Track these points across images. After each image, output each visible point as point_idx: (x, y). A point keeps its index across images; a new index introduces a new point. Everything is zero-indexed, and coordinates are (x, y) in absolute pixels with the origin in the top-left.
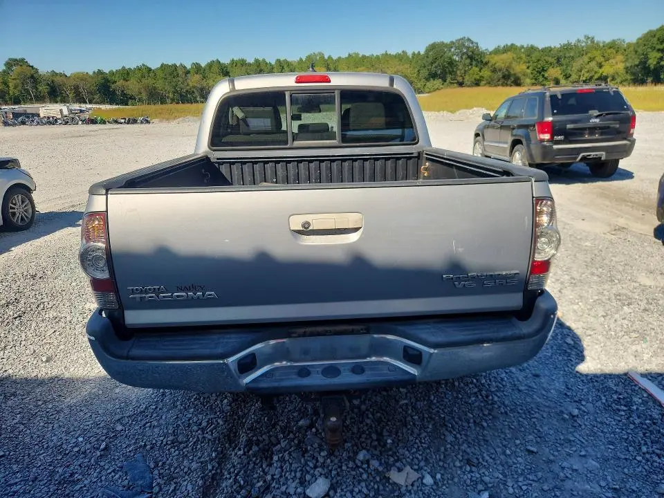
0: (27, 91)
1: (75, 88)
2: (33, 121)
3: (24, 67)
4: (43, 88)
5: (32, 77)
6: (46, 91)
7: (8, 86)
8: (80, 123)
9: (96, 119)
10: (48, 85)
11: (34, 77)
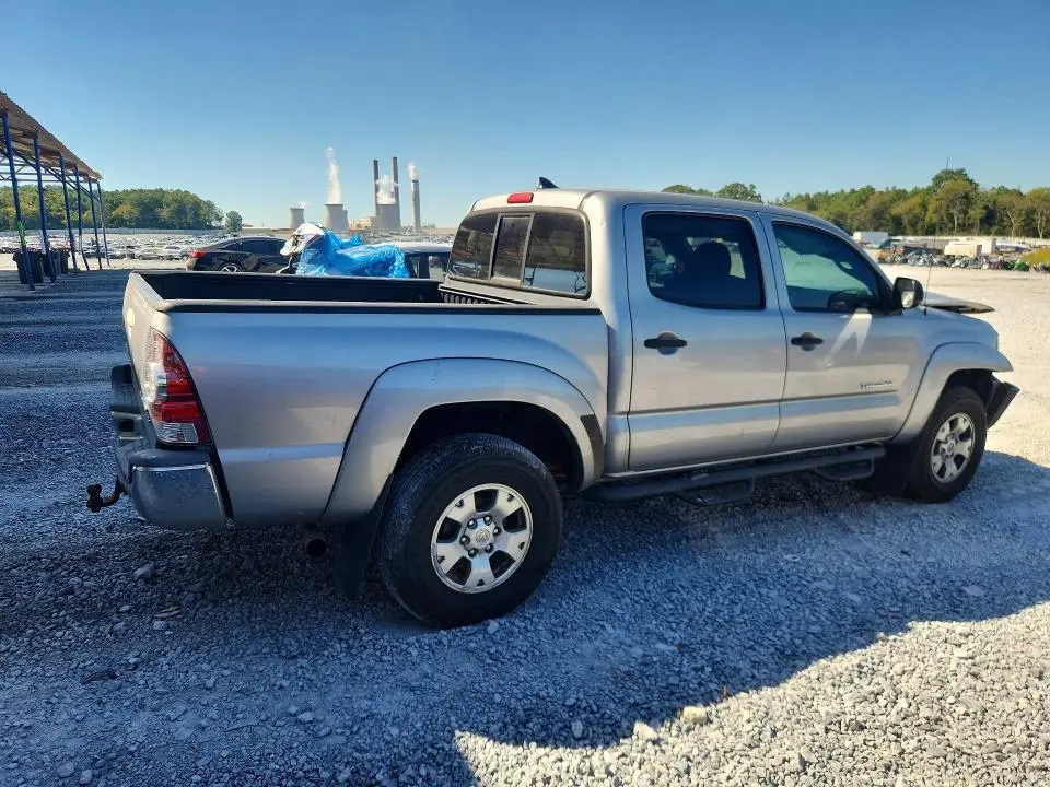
0: (951, 218)
1: (1027, 214)
2: (919, 259)
3: (960, 182)
4: (976, 213)
5: (966, 196)
6: (979, 216)
7: (926, 210)
8: (986, 266)
9: (1014, 262)
10: (986, 207)
11: (968, 198)
